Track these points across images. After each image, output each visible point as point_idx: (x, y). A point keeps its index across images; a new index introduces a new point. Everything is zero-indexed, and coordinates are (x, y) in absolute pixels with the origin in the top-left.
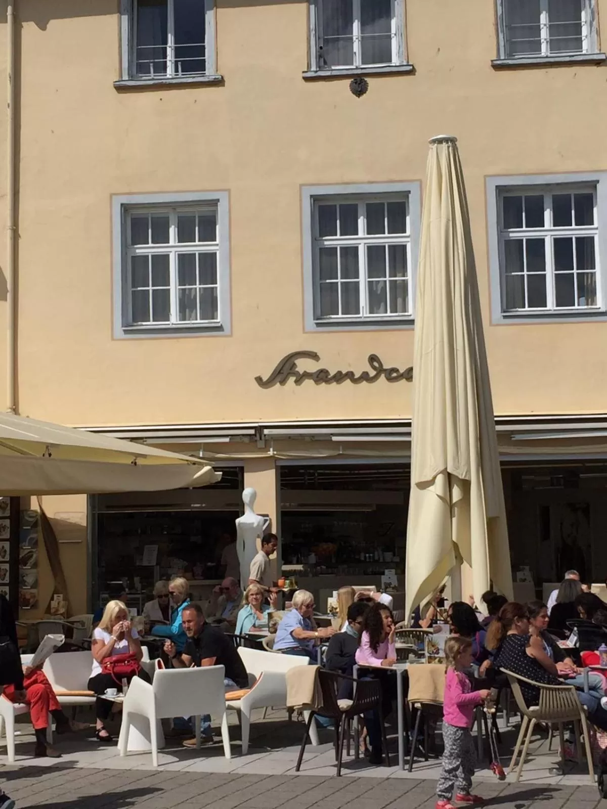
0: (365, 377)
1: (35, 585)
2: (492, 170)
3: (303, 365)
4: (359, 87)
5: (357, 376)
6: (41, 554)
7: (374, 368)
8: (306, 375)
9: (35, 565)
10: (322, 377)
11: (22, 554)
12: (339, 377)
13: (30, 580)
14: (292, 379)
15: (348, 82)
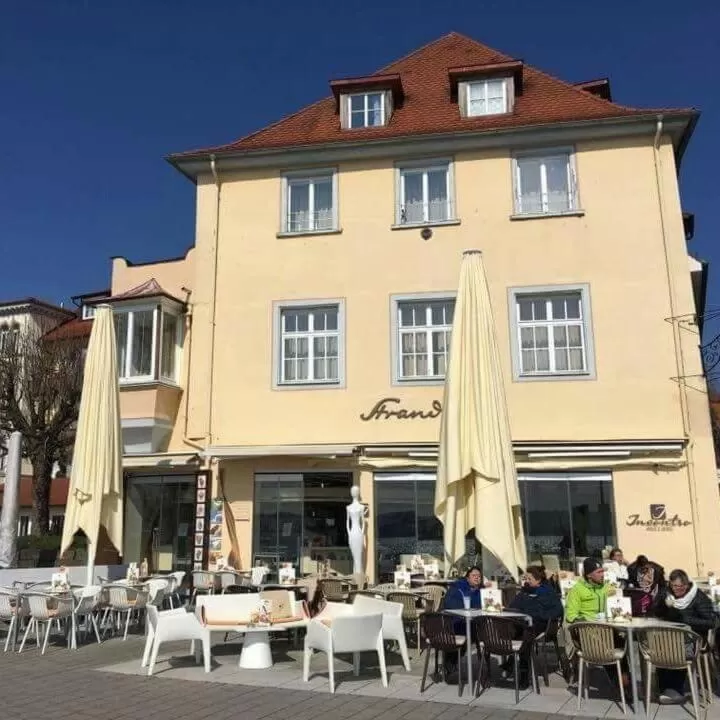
0: (430, 415)
1: (219, 548)
2: (510, 284)
3: (390, 407)
4: (426, 234)
5: (425, 414)
6: (224, 527)
7: (435, 408)
8: (393, 413)
9: (220, 534)
10: (402, 414)
11: (212, 526)
12: (413, 415)
13: (215, 544)
14: (383, 416)
15: (420, 230)
